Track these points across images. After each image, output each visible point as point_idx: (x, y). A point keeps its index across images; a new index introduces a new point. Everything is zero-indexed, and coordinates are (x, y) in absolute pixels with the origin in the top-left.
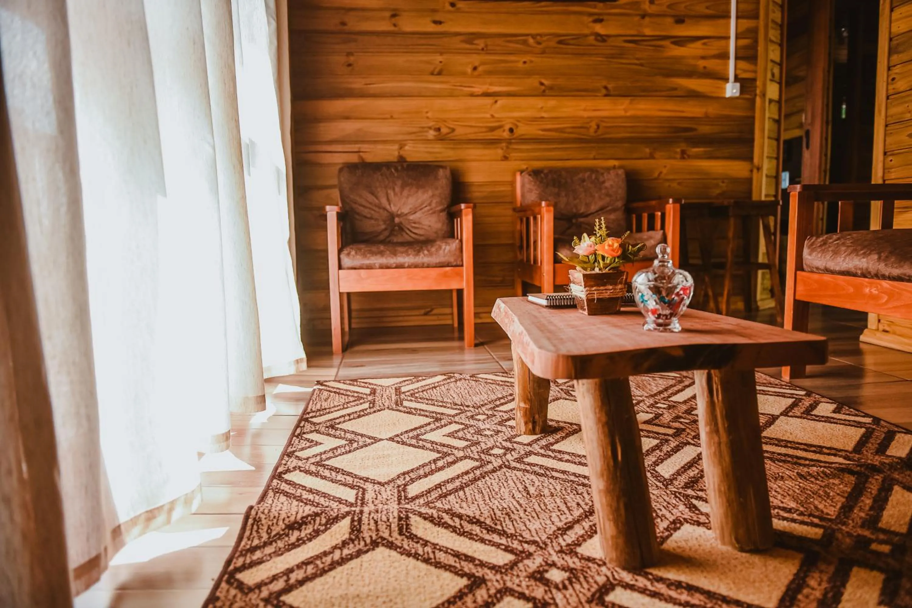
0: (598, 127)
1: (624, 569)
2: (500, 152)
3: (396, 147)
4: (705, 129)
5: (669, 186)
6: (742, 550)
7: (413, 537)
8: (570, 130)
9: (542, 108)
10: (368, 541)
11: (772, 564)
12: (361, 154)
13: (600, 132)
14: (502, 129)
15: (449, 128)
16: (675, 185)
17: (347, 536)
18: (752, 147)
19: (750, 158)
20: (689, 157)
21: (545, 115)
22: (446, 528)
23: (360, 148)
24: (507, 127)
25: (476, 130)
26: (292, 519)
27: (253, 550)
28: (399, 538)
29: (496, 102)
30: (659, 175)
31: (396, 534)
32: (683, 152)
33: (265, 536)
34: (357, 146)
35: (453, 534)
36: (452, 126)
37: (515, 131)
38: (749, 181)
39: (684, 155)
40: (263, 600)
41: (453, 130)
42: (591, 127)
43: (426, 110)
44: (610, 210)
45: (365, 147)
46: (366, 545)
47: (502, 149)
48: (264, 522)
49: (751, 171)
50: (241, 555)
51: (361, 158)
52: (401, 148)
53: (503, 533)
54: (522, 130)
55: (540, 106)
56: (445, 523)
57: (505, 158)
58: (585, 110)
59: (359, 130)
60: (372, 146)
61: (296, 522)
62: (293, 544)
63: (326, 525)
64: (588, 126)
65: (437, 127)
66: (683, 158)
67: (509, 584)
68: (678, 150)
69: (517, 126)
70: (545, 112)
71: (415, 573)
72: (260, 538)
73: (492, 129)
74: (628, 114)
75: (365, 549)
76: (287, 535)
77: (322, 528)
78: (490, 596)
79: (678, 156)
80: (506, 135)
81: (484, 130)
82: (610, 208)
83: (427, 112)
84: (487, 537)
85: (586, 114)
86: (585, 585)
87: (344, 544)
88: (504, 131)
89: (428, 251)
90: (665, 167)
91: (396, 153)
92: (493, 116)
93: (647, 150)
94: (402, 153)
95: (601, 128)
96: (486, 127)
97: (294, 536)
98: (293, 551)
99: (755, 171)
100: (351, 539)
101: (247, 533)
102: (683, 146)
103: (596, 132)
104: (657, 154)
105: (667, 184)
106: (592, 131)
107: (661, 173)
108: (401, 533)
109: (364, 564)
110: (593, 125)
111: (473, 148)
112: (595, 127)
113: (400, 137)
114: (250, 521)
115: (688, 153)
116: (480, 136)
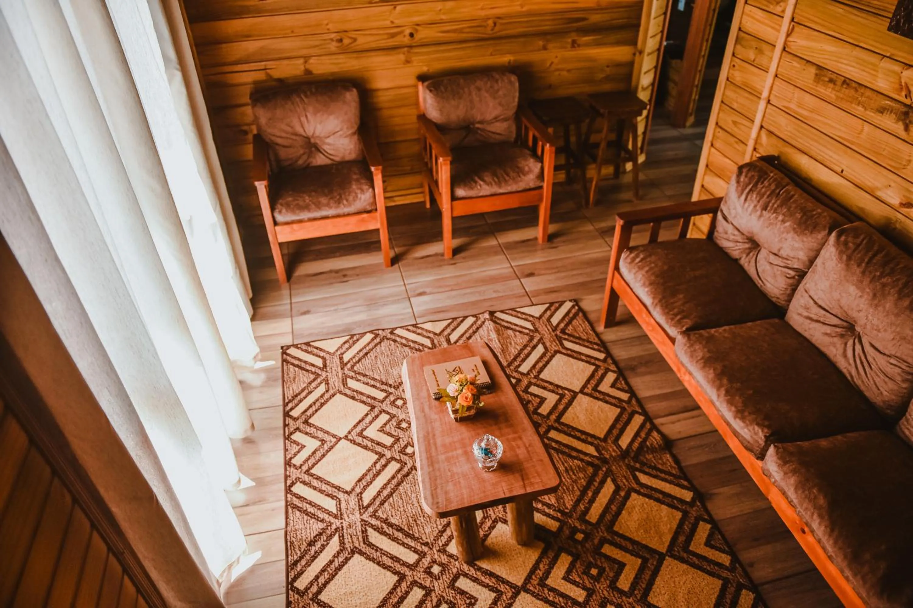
0: (495, 24)
1: (465, 563)
2: (402, 57)
3: (301, 61)
4: (595, 18)
5: (559, 74)
6: (519, 544)
7: (370, 545)
8: (468, 30)
9: (440, 10)
10: (349, 550)
11: (530, 552)
12: (268, 71)
13: (497, 29)
14: (402, 35)
15: (351, 38)
16: (564, 73)
17: (338, 548)
18: (638, 31)
19: (634, 43)
20: (579, 46)
21: (443, 17)
22: (386, 536)
23: (265, 65)
24: (408, 32)
25: (377, 38)
26: (309, 539)
27: (296, 563)
28: (364, 546)
29: (395, 8)
30: (550, 65)
31: (362, 544)
32: (574, 42)
33: (299, 553)
34: (263, 63)
35: (389, 540)
36: (354, 36)
37: (415, 35)
38: (630, 65)
39: (574, 44)
40: (310, 599)
41: (355, 40)
42: (488, 25)
43: (326, 22)
44: (502, 119)
45: (270, 64)
46: (349, 554)
47: (404, 54)
48: (295, 543)
49: (634, 54)
50: (292, 569)
51: (268, 74)
52: (306, 62)
53: (413, 537)
54: (423, 34)
55: (439, 8)
56: (385, 532)
57: (408, 62)
58: (482, 9)
59: (262, 48)
60: (277, 63)
61: (311, 541)
62: (313, 556)
63: (326, 541)
64: (484, 24)
65: (339, 38)
66: (573, 46)
67: (416, 578)
68: (570, 40)
69: (417, 31)
70: (444, 14)
71: (374, 573)
72: (297, 554)
73: (393, 36)
74: (524, 9)
75: (349, 556)
76: (309, 550)
77: (325, 543)
78: (408, 587)
79: (569, 46)
80: (406, 40)
81: (385, 37)
82: (502, 117)
83: (327, 24)
84: (406, 541)
85: (483, 13)
86: (448, 576)
87: (338, 553)
88: (405, 36)
89: (347, 200)
90: (556, 57)
91: (302, 68)
92: (392, 22)
93: (541, 43)
94: (308, 66)
95: (497, 24)
96: (387, 34)
97: (313, 549)
98: (315, 561)
99: (638, 54)
100: (341, 550)
101: (290, 552)
102: (574, 36)
103: (492, 30)
104: (550, 46)
105: (557, 73)
106: (489, 29)
107: (552, 63)
108: (364, 543)
109: (351, 569)
110: (490, 22)
111: (376, 56)
112: (493, 25)
113: (304, 52)
114: (289, 544)
115: (578, 42)
116: (383, 44)
